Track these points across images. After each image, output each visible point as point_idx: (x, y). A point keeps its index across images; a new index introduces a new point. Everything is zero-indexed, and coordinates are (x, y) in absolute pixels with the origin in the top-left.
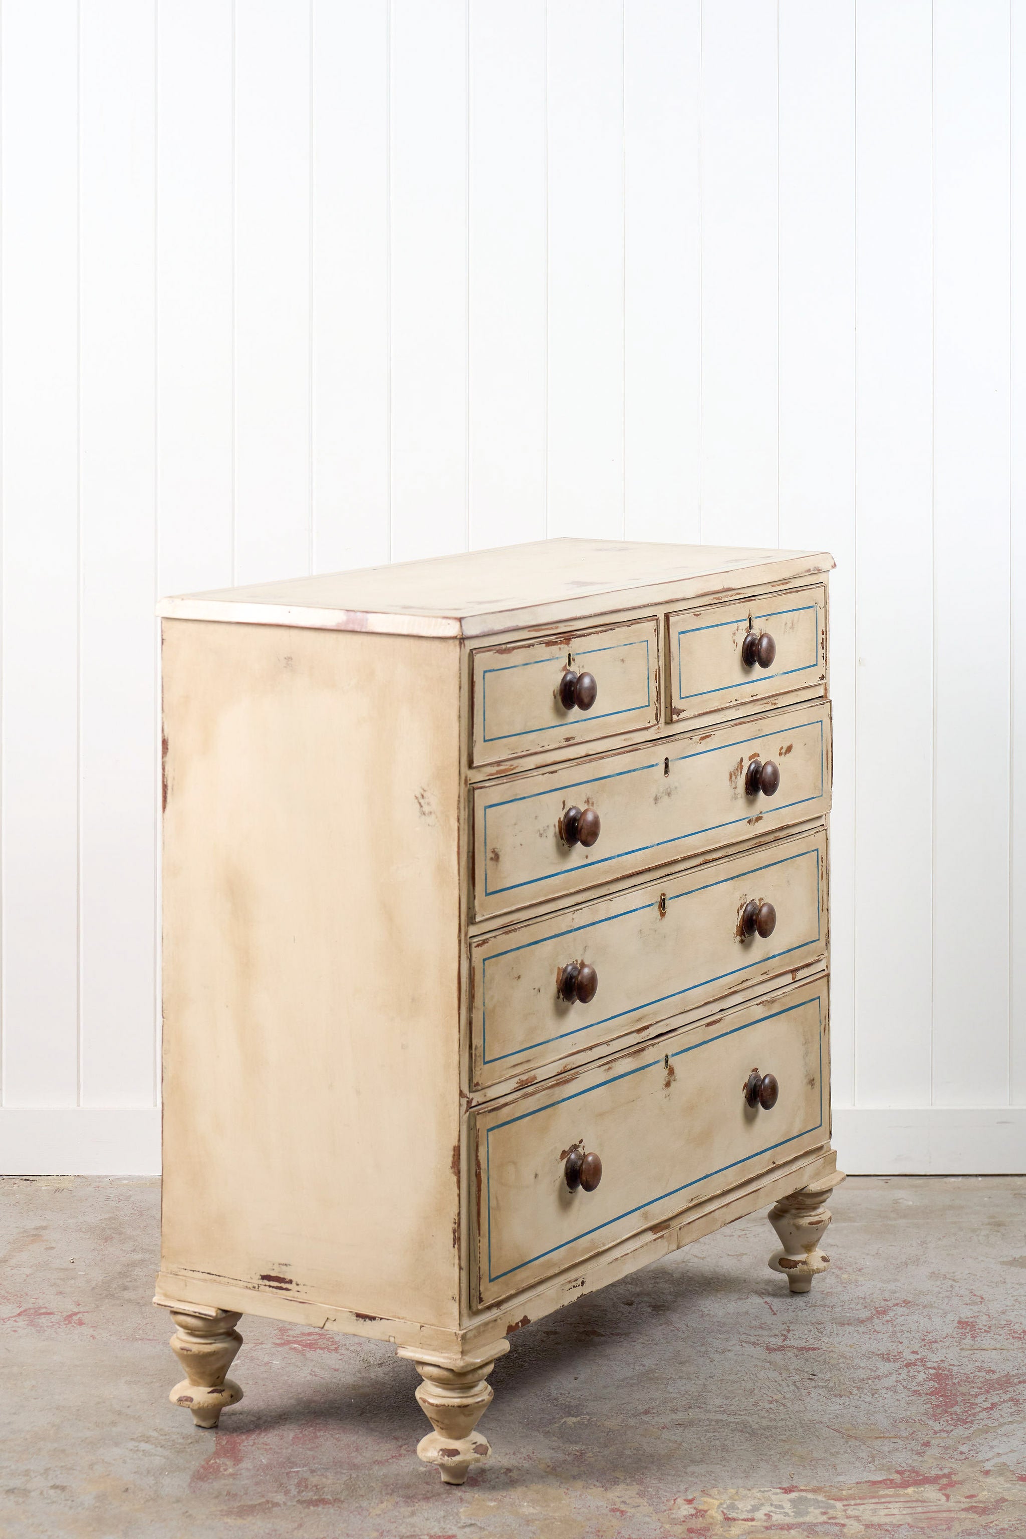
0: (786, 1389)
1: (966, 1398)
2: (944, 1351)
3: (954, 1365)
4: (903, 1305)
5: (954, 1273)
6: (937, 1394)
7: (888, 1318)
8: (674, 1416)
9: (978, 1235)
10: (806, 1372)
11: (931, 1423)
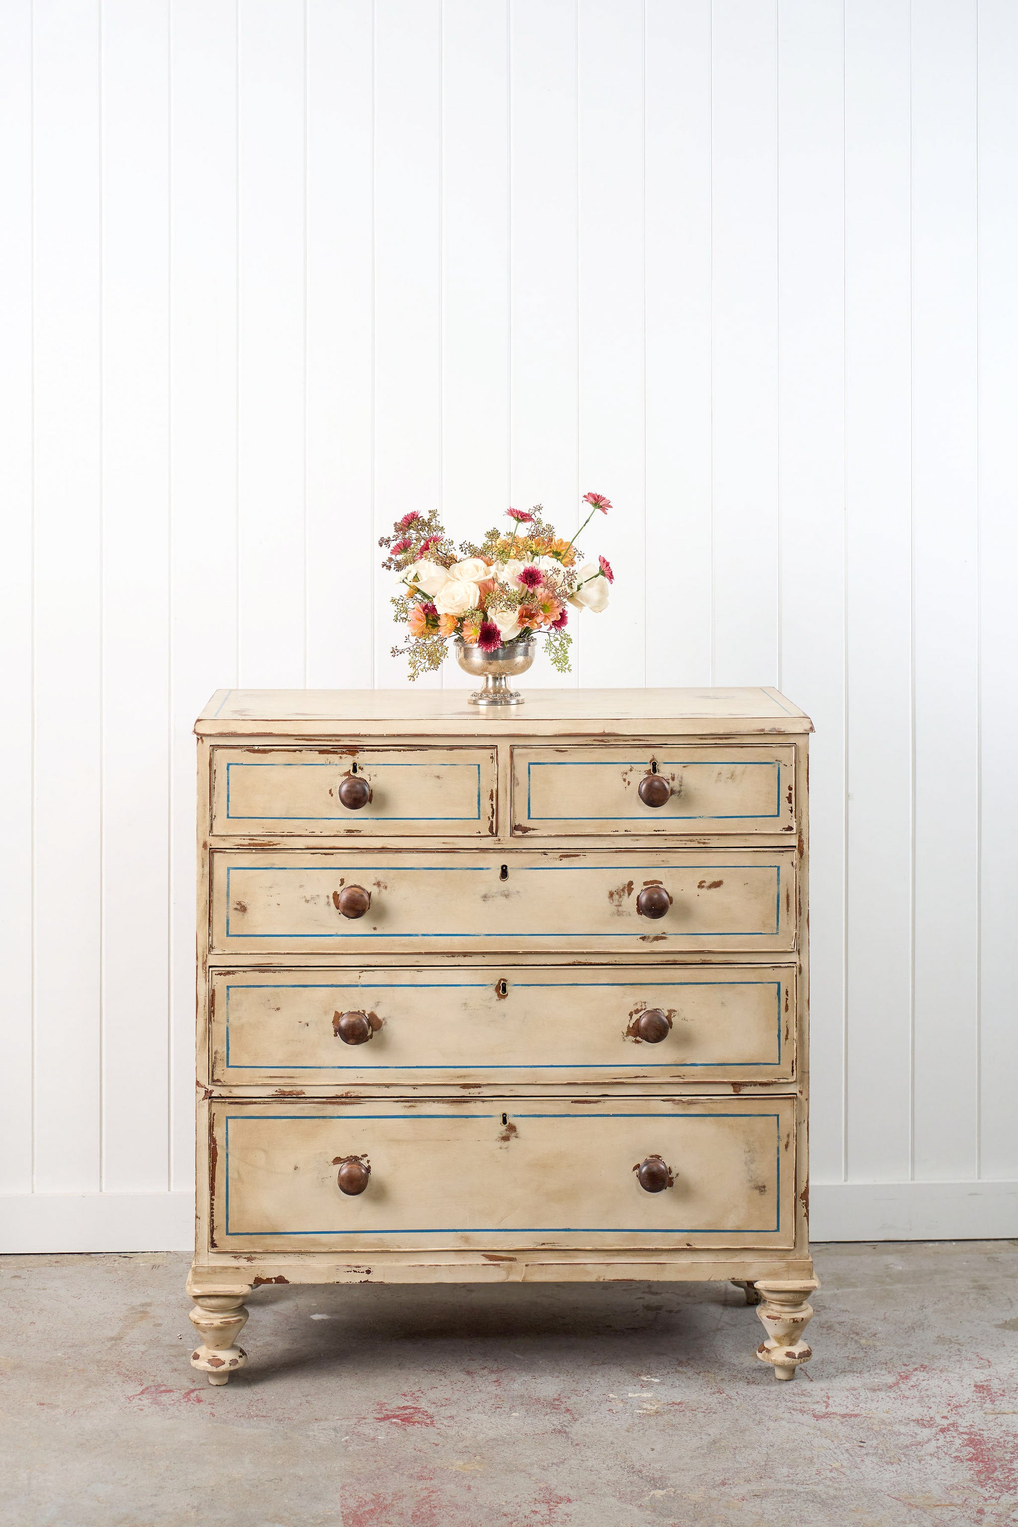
0: (841, 1457)
1: (1003, 1462)
2: (971, 1415)
3: (983, 1430)
4: (922, 1369)
5: (957, 1337)
6: (976, 1459)
7: (913, 1384)
8: (748, 1487)
9: (968, 1299)
10: (855, 1439)
11: (979, 1489)
